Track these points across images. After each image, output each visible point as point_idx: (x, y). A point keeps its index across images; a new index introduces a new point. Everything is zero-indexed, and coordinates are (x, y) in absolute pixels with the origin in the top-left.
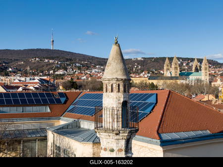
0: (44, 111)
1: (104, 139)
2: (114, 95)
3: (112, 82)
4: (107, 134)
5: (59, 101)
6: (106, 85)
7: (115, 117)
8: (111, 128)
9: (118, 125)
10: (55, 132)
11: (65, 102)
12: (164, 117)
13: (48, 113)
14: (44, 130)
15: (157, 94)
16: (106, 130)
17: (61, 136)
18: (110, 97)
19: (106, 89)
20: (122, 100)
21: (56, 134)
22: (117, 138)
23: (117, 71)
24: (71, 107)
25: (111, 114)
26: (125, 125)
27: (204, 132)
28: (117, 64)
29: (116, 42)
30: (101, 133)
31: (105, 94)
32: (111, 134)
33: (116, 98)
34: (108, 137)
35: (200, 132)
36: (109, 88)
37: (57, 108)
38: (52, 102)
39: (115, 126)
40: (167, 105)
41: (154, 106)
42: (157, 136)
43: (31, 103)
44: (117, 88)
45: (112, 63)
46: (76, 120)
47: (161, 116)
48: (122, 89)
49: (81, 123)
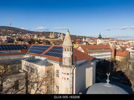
0: (18, 52)
4: (67, 68)
5: (24, 48)
8: (67, 65)
9: (70, 64)
10: (26, 61)
18: (67, 53)
22: (71, 69)
24: (29, 50)
28: (69, 40)
33: (70, 53)
38: (21, 48)
46: (33, 55)
49: (35, 57)
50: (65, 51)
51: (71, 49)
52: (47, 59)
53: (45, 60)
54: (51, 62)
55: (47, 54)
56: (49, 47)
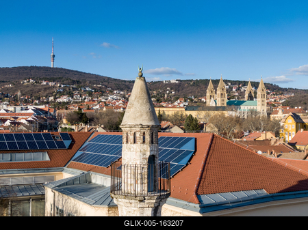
0: (41, 160)
1: (124, 208)
2: (138, 147)
4: (128, 201)
5: (61, 145)
6: (127, 133)
7: (139, 177)
8: (133, 192)
9: (142, 188)
10: (56, 190)
11: (71, 147)
12: (205, 172)
13: (47, 162)
14: (40, 186)
15: (196, 139)
16: (126, 196)
17: (64, 195)
18: (132, 149)
19: (127, 139)
20: (148, 154)
21: (57, 193)
22: (141, 206)
23: (141, 115)
24: (79, 153)
25: (132, 173)
26: (153, 188)
27: (259, 191)
28: (141, 105)
29: (141, 74)
30: (120, 200)
31: (124, 146)
32: (133, 201)
33: (141, 151)
34: (129, 205)
35: (253, 192)
36: (131, 138)
37: (59, 154)
38: (52, 146)
39: (139, 189)
40: (210, 154)
41: (192, 156)
42: (196, 199)
43: (23, 148)
44: (142, 137)
45: (135, 103)
46: (86, 172)
47: (201, 170)
48: (149, 139)
49: (92, 177)
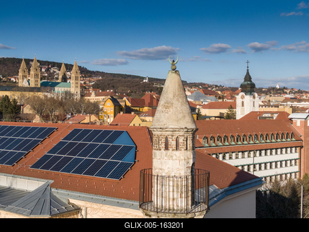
2: (182, 154)
3: (177, 134)
6: (166, 139)
15: (127, 132)
16: (175, 213)
18: (174, 157)
19: (167, 145)
20: (191, 162)
23: (184, 117)
25: (175, 185)
27: (212, 187)
28: (182, 104)
29: (173, 67)
33: (185, 159)
41: (136, 153)
44: (185, 143)
45: (175, 102)
48: (191, 145)
50: (167, 148)
51: (190, 142)
52: (52, 186)
53: (44, 190)
54: (72, 201)
55: (46, 165)
56: (50, 132)
